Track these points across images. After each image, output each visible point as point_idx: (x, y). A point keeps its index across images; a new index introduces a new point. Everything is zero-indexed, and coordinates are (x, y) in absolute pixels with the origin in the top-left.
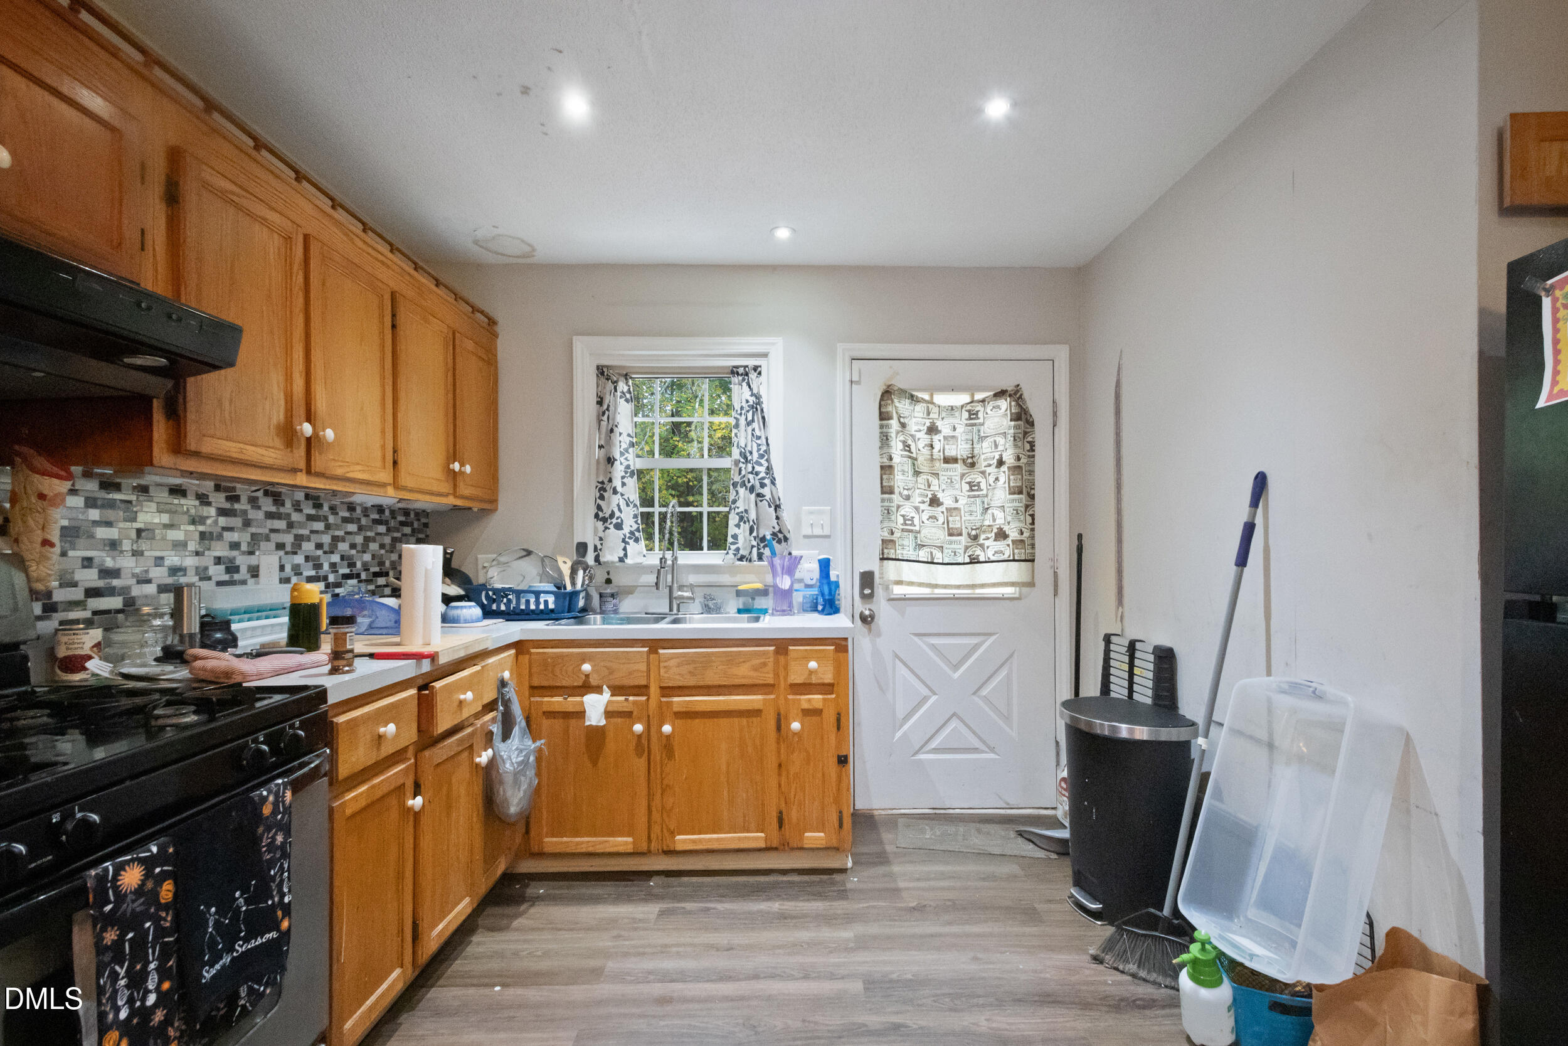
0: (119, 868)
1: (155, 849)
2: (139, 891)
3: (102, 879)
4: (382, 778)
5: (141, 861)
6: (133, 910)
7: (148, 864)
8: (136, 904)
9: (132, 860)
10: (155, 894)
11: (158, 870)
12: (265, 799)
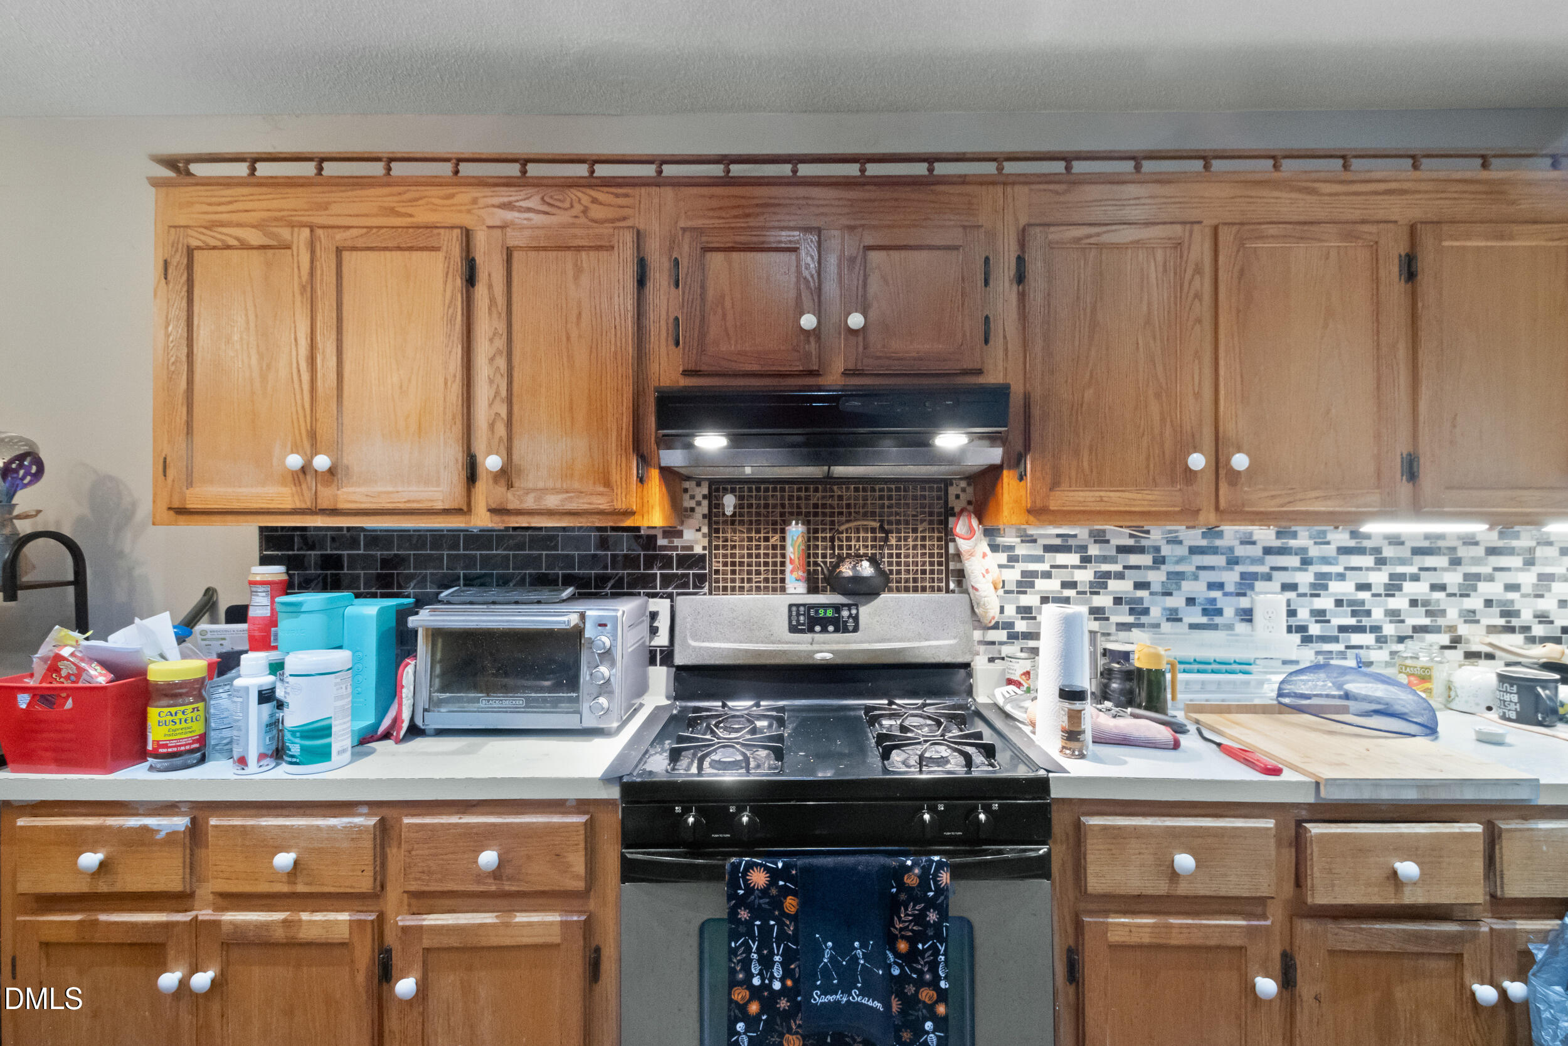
0: (750, 866)
1: (780, 865)
2: (765, 892)
3: (736, 867)
4: (1190, 921)
5: (768, 869)
6: (760, 905)
7: (774, 874)
8: (761, 901)
9: (761, 865)
10: (777, 903)
11: (781, 883)
12: (909, 869)
